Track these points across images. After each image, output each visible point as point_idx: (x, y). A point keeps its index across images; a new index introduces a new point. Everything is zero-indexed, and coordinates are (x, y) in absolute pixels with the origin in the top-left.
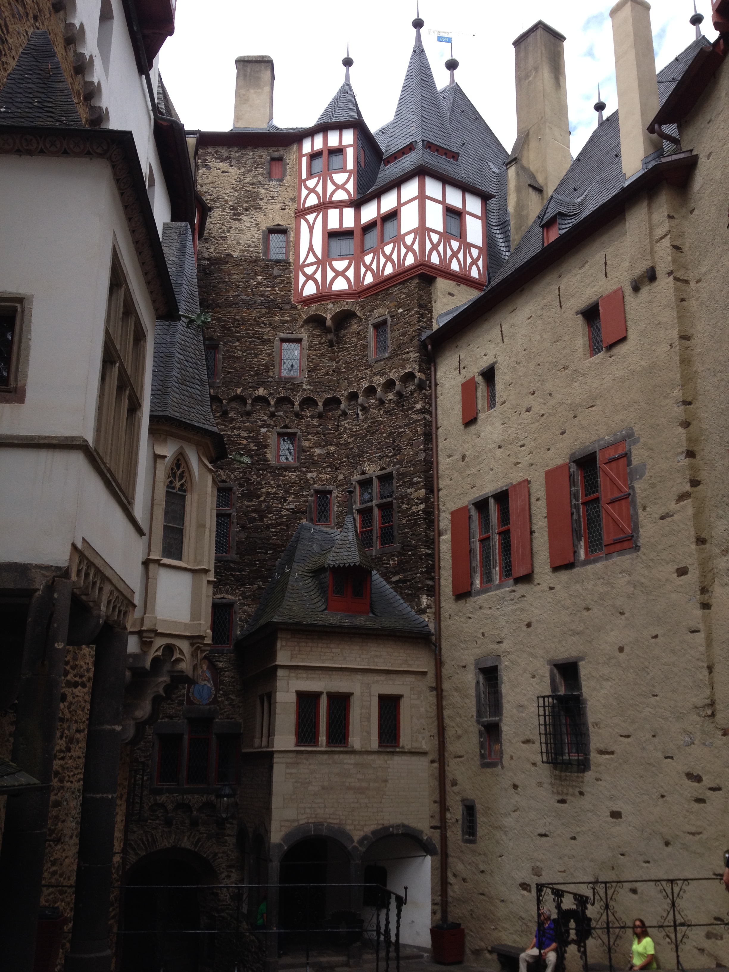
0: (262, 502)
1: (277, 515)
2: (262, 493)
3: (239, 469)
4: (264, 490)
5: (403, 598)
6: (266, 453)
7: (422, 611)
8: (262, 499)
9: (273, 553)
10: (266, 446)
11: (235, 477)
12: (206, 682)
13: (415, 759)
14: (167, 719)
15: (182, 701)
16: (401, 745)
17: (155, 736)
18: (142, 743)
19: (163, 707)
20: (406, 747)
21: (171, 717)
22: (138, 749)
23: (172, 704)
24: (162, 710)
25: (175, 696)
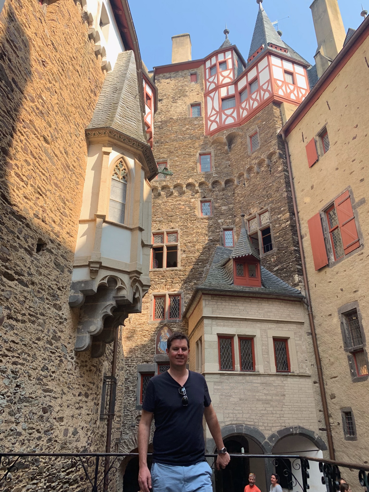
13: (302, 380)
14: (145, 363)
15: (154, 351)
16: (292, 371)
17: (139, 374)
18: (131, 378)
19: (143, 356)
20: (295, 372)
21: (147, 362)
22: (129, 381)
23: (148, 354)
24: (142, 357)
25: (149, 349)
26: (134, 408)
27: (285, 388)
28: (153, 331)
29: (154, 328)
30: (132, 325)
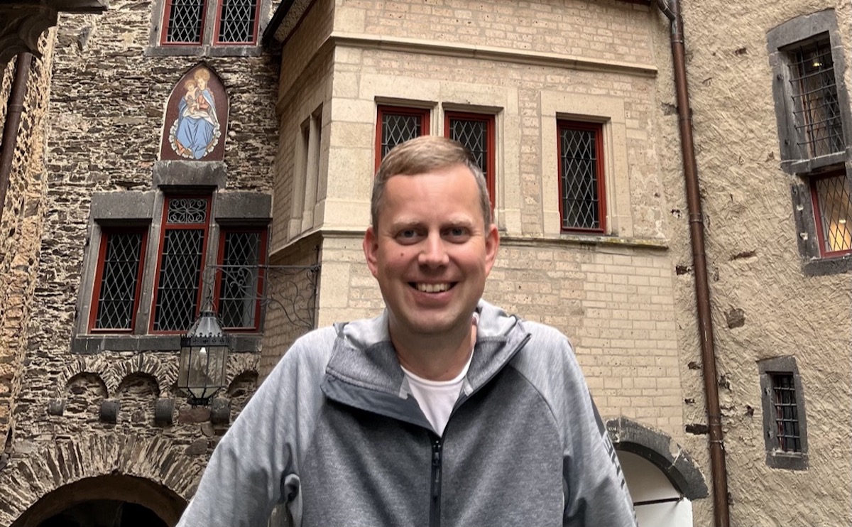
12: (203, 114)
13: (640, 261)
14: (119, 189)
15: (154, 150)
16: (610, 229)
17: (94, 225)
18: (66, 240)
19: (114, 163)
20: (621, 234)
21: (128, 185)
22: (56, 252)
23: (133, 157)
24: (113, 168)
25: (140, 140)
26: (64, 348)
27: (587, 286)
28: (159, 81)
29: (163, 71)
30: (84, 56)
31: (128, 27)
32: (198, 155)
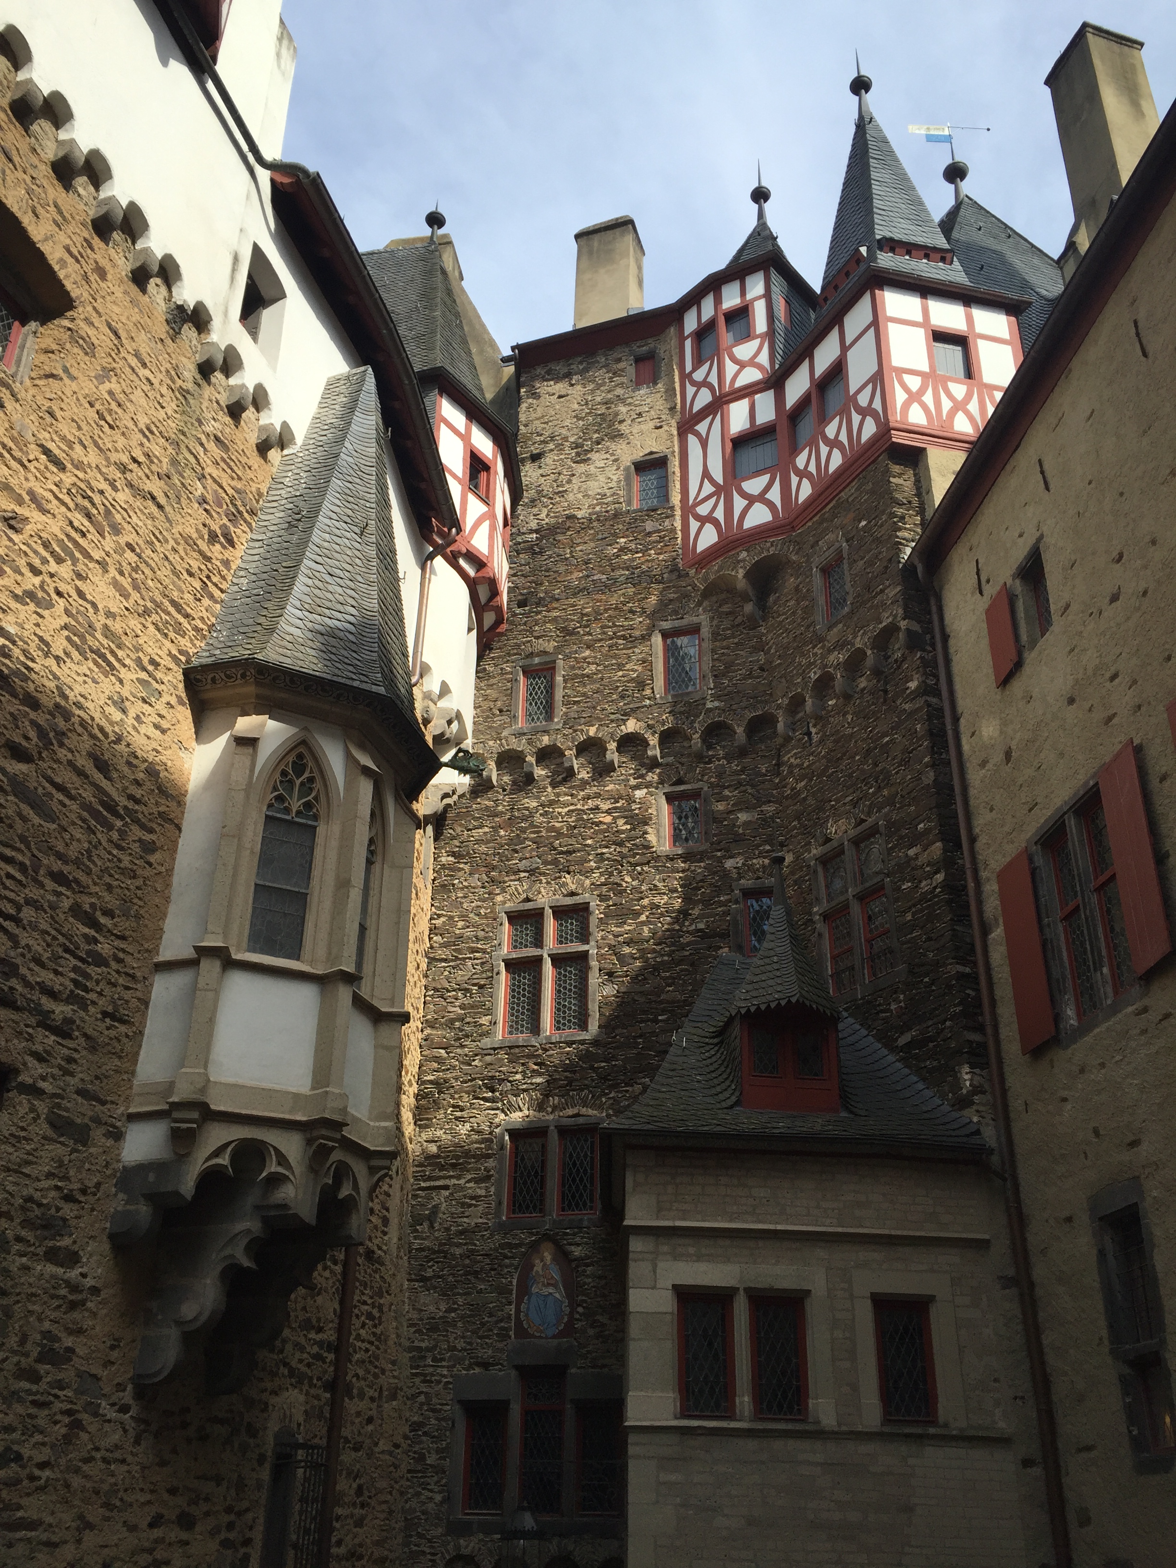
0: (643, 923)
1: (673, 944)
2: (645, 907)
3: (598, 868)
4: (646, 902)
5: (924, 1079)
6: (646, 833)
7: (964, 1102)
8: (643, 918)
9: (668, 1019)
10: (646, 821)
11: (593, 884)
12: (551, 1290)
14: (477, 1370)
15: (507, 1329)
16: (941, 1419)
17: (457, 1407)
18: (433, 1421)
19: (470, 1344)
20: (953, 1425)
21: (485, 1365)
22: (425, 1434)
23: (488, 1337)
24: (470, 1349)
25: (494, 1319)
26: (440, 1530)
28: (506, 1257)
29: (510, 1246)
30: (436, 1234)
31: (474, 1202)
32: (550, 1333)
